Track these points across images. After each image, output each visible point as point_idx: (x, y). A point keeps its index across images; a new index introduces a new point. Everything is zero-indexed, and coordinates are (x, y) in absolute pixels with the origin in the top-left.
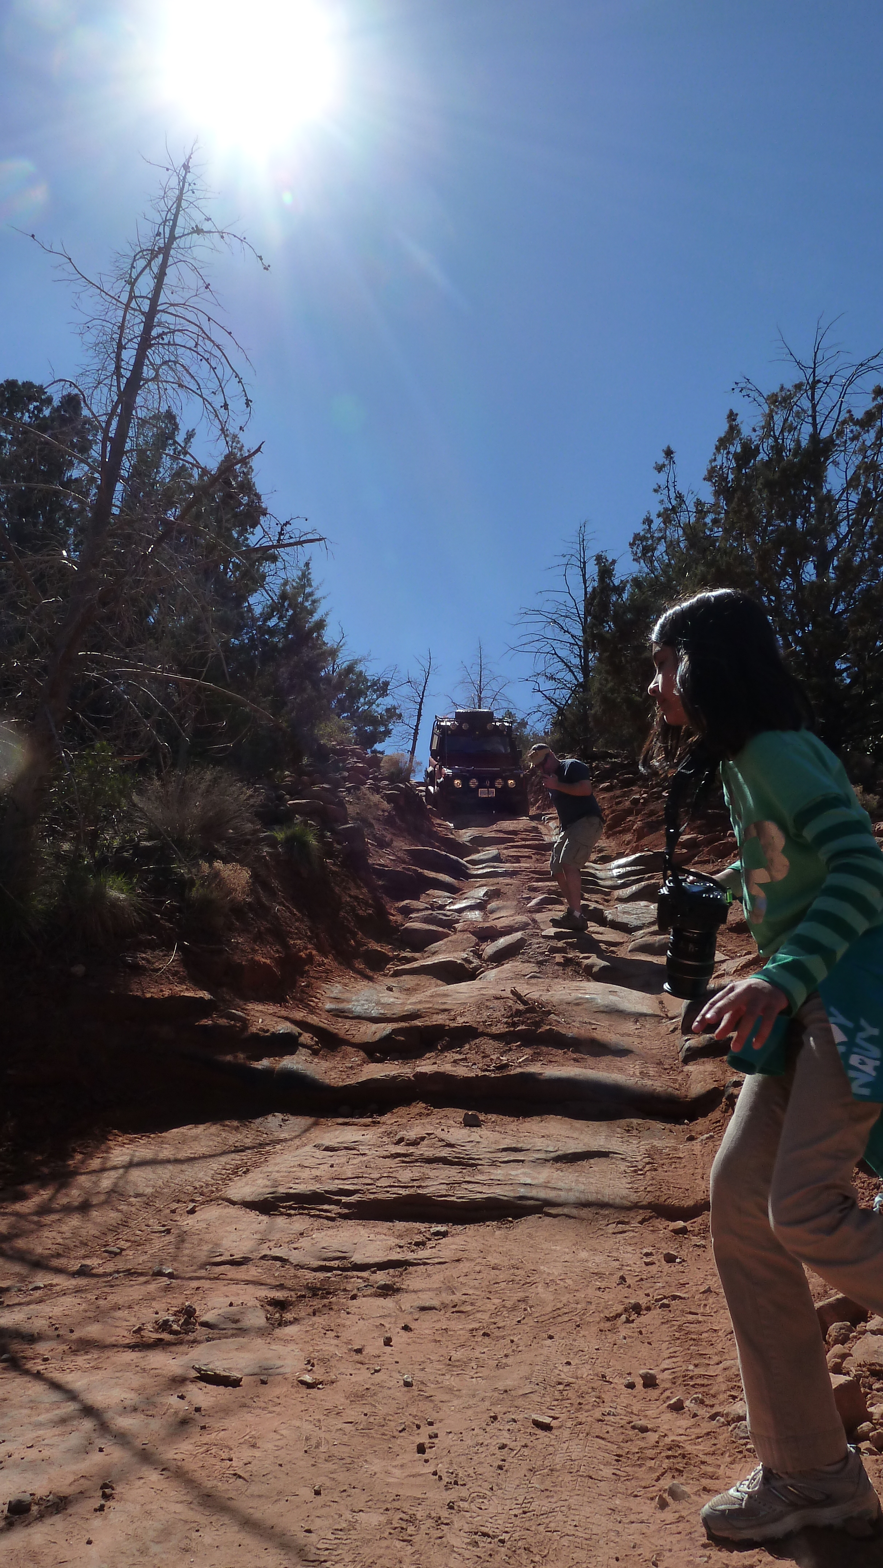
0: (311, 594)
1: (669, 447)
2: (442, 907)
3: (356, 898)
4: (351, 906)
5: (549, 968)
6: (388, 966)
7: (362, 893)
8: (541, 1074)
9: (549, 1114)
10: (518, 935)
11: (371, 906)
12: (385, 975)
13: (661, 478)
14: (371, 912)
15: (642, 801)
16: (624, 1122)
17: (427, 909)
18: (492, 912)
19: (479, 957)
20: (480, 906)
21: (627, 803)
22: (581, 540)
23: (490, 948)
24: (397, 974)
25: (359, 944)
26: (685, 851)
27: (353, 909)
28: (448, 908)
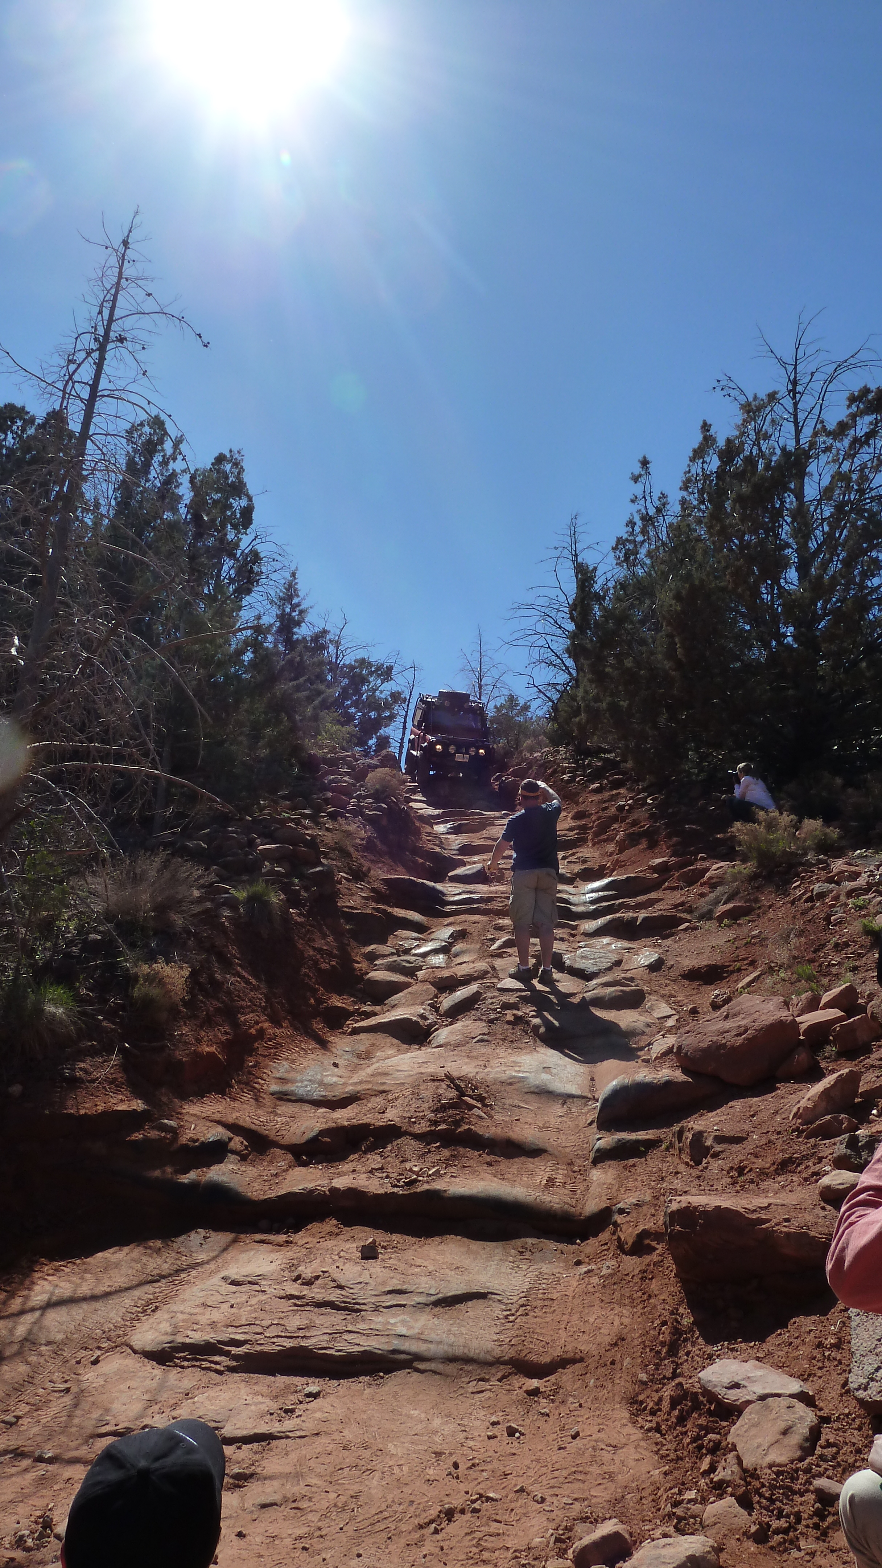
0: (298, 605)
1: (645, 457)
2: (407, 951)
3: (319, 950)
4: (313, 960)
5: (498, 1028)
6: (349, 1022)
7: (327, 943)
8: (445, 1191)
9: (450, 1234)
10: (473, 988)
11: (335, 956)
12: (344, 1033)
13: (638, 489)
14: (334, 963)
15: (627, 808)
16: (519, 1242)
17: (392, 954)
18: (456, 956)
19: (437, 1010)
20: (444, 950)
21: (613, 809)
22: (572, 532)
23: (447, 1001)
24: (356, 1032)
25: (319, 1001)
26: (656, 875)
27: (316, 963)
28: (413, 951)
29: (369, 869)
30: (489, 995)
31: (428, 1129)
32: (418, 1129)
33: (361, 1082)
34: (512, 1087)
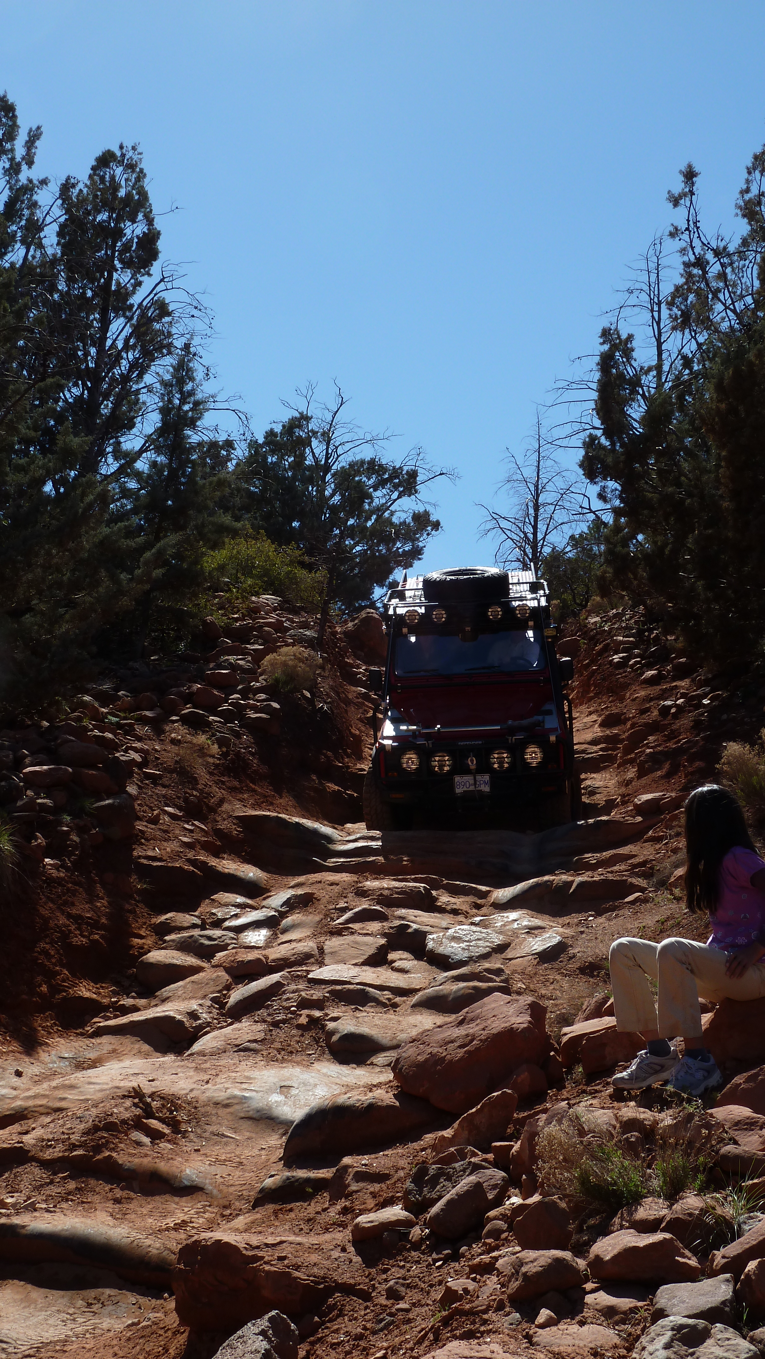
1: (690, 166)
2: (218, 924)
3: (78, 919)
4: (61, 932)
6: (96, 1020)
7: (95, 910)
10: (275, 977)
11: (103, 927)
12: (82, 1034)
14: (97, 937)
16: (92, 1293)
17: (194, 926)
18: (284, 931)
19: (222, 1005)
20: (271, 923)
23: (237, 994)
24: (100, 1032)
25: (56, 989)
26: (639, 819)
27: (65, 935)
28: (227, 924)
29: (222, 801)
30: (293, 987)
31: (61, 1154)
32: (48, 1155)
33: (35, 1097)
34: (228, 1110)
